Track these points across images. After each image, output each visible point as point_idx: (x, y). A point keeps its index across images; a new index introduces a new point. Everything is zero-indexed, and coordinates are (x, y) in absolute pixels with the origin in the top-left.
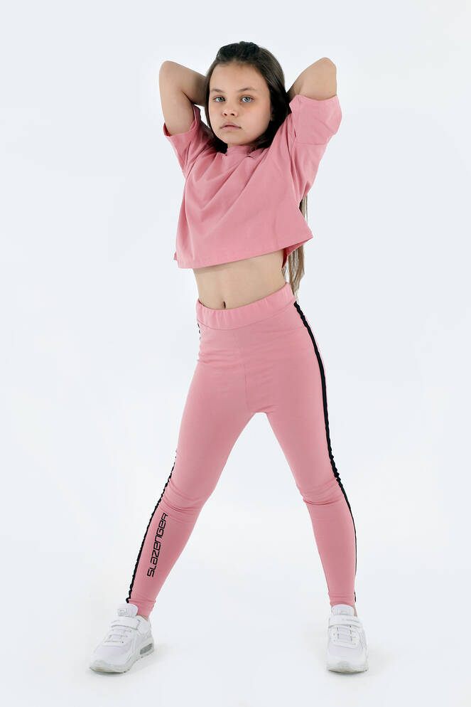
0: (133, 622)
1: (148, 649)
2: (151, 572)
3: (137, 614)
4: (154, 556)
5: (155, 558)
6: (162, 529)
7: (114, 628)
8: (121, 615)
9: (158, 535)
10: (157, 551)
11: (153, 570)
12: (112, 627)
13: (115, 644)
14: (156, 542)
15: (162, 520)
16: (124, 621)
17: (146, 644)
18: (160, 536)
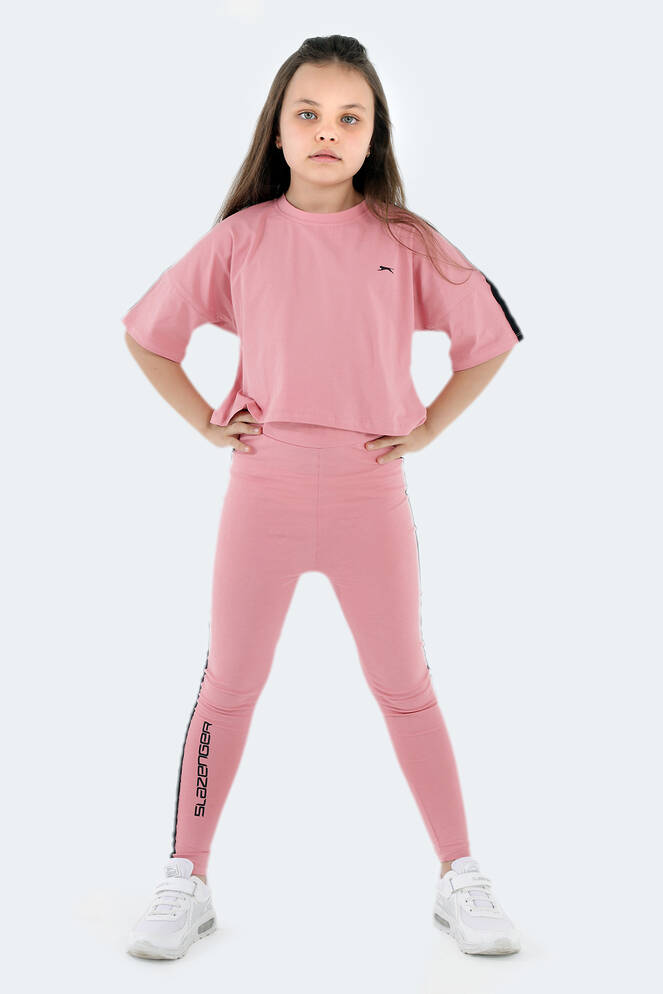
0: (187, 884)
1: (208, 927)
2: (200, 810)
3: (192, 875)
4: (201, 785)
5: (202, 788)
6: (206, 745)
7: (160, 895)
8: (170, 875)
9: (201, 755)
10: (203, 779)
11: (202, 806)
12: (158, 893)
13: (165, 917)
14: (201, 766)
15: (205, 733)
16: (175, 883)
17: (205, 919)
18: (205, 756)
